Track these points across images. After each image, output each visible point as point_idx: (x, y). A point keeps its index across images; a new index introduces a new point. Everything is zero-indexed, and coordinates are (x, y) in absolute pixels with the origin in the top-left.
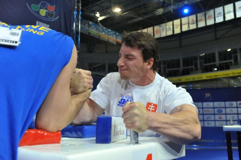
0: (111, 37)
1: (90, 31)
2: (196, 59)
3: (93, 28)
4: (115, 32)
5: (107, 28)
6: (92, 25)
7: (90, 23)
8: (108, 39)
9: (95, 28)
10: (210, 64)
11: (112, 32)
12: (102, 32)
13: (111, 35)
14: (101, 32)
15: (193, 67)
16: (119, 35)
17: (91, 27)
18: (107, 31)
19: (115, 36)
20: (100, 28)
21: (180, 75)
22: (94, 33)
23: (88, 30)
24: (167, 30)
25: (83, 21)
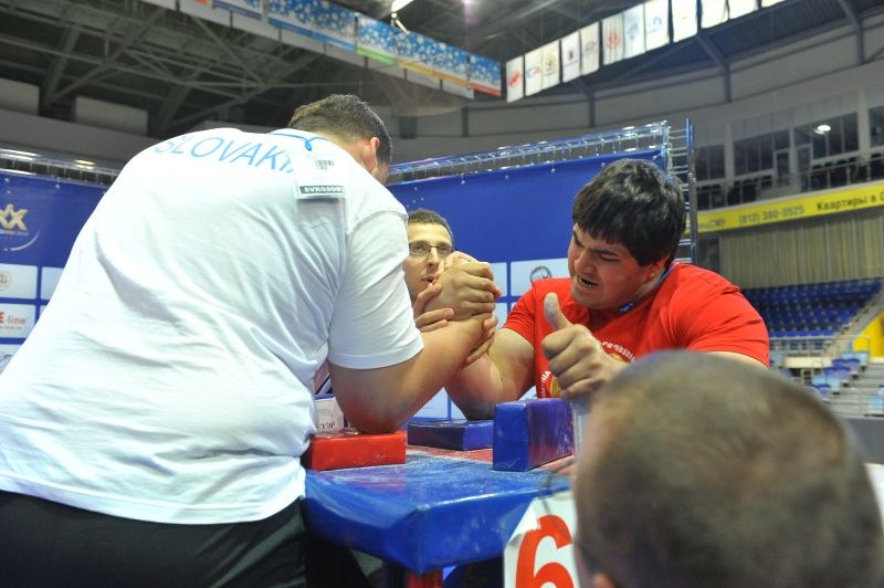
0: (450, 73)
1: (362, 50)
2: (783, 142)
3: (373, 41)
4: (463, 53)
5: (431, 40)
6: (370, 30)
7: (365, 21)
8: (441, 81)
9: (382, 40)
10: (835, 158)
11: (453, 52)
12: (411, 55)
13: (450, 64)
14: (409, 52)
15: (772, 172)
16: (478, 63)
17: (367, 37)
18: (433, 48)
19: (462, 67)
20: (404, 41)
21: (721, 205)
22: (381, 59)
23: (355, 47)
24: (648, 29)
25: (335, 17)
